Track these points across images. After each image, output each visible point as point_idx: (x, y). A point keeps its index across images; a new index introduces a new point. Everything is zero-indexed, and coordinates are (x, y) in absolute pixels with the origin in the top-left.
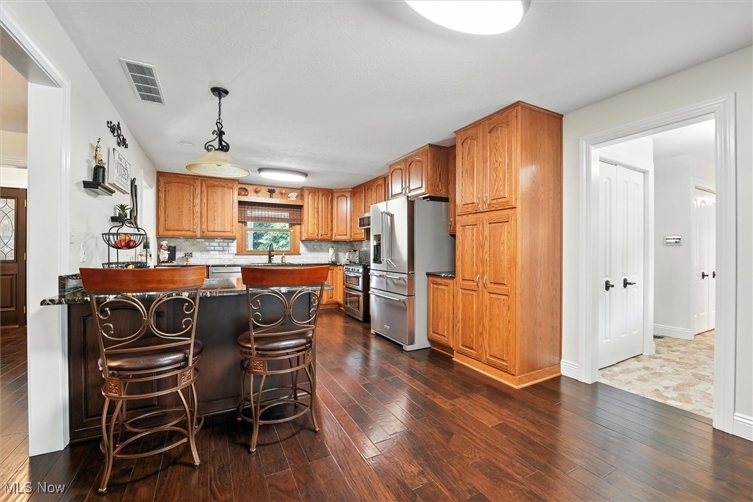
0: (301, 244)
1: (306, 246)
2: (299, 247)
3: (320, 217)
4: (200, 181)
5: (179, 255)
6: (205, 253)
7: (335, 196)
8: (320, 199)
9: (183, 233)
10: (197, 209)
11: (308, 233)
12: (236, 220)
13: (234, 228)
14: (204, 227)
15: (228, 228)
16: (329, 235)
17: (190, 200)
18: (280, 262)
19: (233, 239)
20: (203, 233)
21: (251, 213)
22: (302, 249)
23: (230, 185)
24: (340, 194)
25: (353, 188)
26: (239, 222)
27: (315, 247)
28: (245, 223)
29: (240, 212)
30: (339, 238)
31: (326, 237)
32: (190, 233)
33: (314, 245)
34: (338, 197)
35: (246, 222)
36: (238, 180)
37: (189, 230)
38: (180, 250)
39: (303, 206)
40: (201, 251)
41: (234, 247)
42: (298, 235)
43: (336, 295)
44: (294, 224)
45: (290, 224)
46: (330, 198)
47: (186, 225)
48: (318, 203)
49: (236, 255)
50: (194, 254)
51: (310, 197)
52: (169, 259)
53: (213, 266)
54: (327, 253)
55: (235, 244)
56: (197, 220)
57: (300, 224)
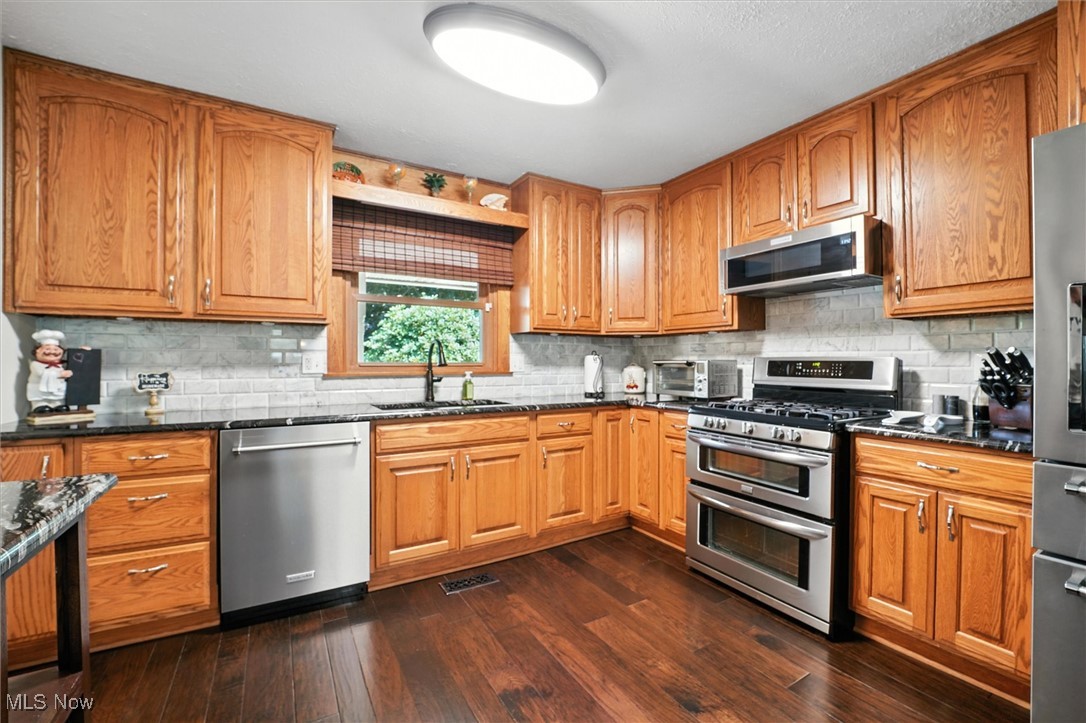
0: (513, 346)
1: (524, 349)
2: (507, 352)
3: (571, 267)
4: (192, 112)
5: (113, 382)
6: (218, 372)
7: (612, 207)
8: (571, 213)
9: (125, 299)
10: (181, 210)
11: (540, 312)
12: (326, 260)
13: (318, 286)
14: (209, 280)
15: (297, 288)
16: (594, 318)
17: (151, 176)
18: (456, 397)
19: (316, 326)
20: (204, 298)
21: (373, 244)
22: (517, 358)
23: (306, 140)
24: (626, 202)
25: (662, 185)
26: (335, 272)
27: (549, 352)
28: (352, 276)
29: (337, 240)
30: (621, 326)
31: (585, 324)
32: (151, 303)
33: (545, 348)
34: (618, 213)
35: (356, 274)
36: (332, 128)
37: (149, 290)
38: (117, 365)
39: (524, 231)
40: (205, 367)
41: (317, 352)
42: (505, 320)
43: (627, 493)
44: (496, 287)
45: (482, 285)
46: (595, 213)
47: (133, 267)
48: (566, 226)
49: (325, 377)
50: (177, 377)
51: (545, 206)
52: (69, 399)
53: (236, 425)
54: (578, 370)
55: (322, 341)
56: (181, 254)
57: (510, 287)
